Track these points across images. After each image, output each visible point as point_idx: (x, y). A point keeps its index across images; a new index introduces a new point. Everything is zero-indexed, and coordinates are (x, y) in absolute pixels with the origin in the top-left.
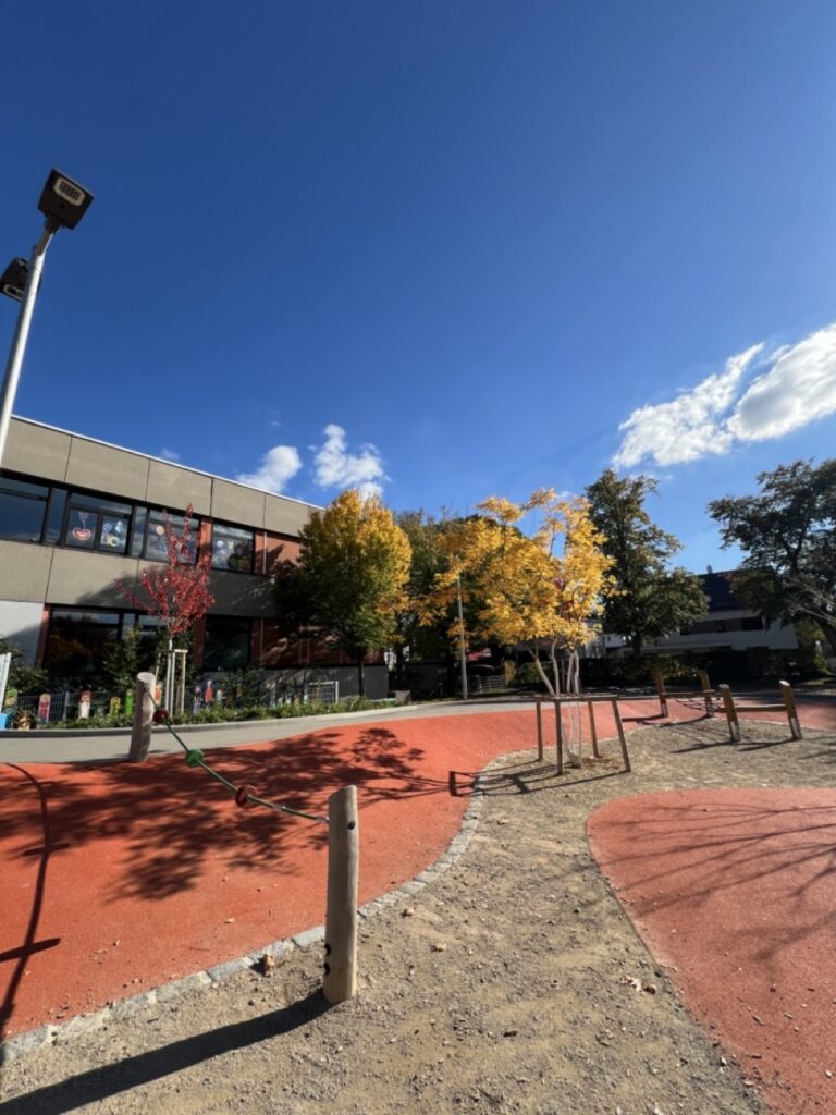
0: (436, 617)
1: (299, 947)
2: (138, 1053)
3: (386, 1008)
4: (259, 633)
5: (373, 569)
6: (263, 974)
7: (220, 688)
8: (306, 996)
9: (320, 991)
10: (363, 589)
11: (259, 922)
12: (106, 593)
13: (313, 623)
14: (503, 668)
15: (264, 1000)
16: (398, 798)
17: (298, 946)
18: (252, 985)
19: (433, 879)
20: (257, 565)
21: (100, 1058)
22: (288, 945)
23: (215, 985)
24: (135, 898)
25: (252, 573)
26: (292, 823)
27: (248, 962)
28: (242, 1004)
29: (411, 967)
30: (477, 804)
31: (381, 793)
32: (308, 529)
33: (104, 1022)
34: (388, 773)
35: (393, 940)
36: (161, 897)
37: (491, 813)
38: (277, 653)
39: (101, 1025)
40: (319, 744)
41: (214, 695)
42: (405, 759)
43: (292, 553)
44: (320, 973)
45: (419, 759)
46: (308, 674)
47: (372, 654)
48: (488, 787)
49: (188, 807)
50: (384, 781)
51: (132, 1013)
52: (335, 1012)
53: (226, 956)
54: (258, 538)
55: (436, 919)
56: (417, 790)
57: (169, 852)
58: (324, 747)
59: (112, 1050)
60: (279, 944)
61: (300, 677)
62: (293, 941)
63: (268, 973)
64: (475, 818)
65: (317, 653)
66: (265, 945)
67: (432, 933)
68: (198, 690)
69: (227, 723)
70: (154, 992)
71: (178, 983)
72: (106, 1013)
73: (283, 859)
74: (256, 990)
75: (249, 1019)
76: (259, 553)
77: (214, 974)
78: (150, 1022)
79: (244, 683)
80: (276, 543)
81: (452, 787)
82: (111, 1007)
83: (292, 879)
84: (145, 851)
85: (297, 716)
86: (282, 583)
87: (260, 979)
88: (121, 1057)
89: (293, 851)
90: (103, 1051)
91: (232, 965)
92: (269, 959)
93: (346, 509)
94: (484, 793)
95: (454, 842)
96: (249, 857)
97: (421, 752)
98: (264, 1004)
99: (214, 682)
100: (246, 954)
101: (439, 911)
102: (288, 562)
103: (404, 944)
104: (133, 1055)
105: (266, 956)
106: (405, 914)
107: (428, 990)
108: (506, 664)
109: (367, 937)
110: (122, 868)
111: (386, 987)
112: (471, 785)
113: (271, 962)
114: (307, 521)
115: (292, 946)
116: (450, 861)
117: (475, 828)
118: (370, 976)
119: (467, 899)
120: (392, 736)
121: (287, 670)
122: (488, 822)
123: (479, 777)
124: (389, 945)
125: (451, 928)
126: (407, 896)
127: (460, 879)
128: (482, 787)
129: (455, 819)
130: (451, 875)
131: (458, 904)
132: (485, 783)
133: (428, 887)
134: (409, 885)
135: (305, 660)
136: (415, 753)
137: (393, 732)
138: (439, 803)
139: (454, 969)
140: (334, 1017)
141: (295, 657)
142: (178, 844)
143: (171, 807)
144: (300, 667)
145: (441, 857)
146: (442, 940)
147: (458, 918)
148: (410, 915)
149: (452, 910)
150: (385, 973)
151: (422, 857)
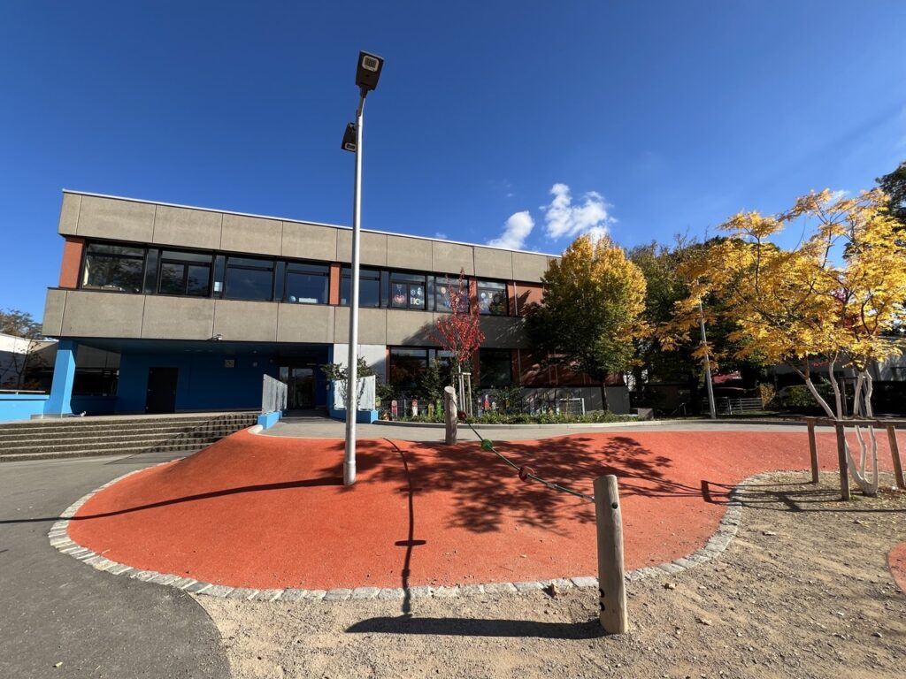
0: (678, 341)
1: (577, 586)
3: (656, 651)
4: (517, 360)
5: (609, 303)
6: (553, 598)
7: (494, 401)
8: (586, 621)
9: (598, 621)
10: (601, 321)
11: (544, 562)
12: (417, 336)
13: (559, 352)
14: (759, 390)
15: (555, 613)
16: (650, 496)
17: (575, 586)
18: (546, 602)
19: (692, 566)
20: (511, 309)
21: (458, 613)
22: (567, 582)
23: (520, 594)
25: (508, 316)
26: (560, 500)
27: (540, 586)
28: (540, 611)
29: (678, 628)
30: (736, 512)
31: (633, 489)
32: (548, 275)
34: (638, 474)
35: (657, 603)
36: (478, 532)
37: (752, 523)
38: (531, 376)
39: (456, 595)
40: (575, 445)
41: (491, 405)
42: (653, 465)
43: (536, 296)
44: (597, 610)
45: (668, 466)
46: (558, 392)
47: (611, 377)
48: (748, 499)
49: (486, 478)
50: (635, 480)
51: (472, 594)
52: (612, 638)
53: (525, 578)
54: (510, 287)
55: (699, 598)
56: (668, 492)
57: (479, 505)
58: (579, 448)
59: (464, 611)
60: (561, 580)
61: (552, 394)
62: (572, 582)
63: (555, 597)
64: (735, 524)
65: (563, 375)
66: (552, 578)
67: (695, 608)
68: (480, 401)
69: (503, 425)
70: (482, 586)
71: (496, 585)
72: (456, 589)
73: (557, 525)
74: (549, 605)
75: (546, 622)
76: (511, 299)
77: (518, 586)
78: (483, 602)
79: (510, 397)
80: (524, 289)
81: (705, 492)
82: (459, 587)
83: (565, 539)
84: (464, 501)
85: (553, 423)
86: (531, 321)
87: (550, 599)
88: (470, 617)
89: (563, 520)
90: (459, 610)
91: (529, 585)
92: (555, 588)
93: (580, 253)
94: (743, 503)
95: (713, 540)
96: (531, 519)
97: (669, 460)
98: (555, 616)
99: (490, 396)
100: (538, 580)
101: (703, 594)
102: (534, 304)
103: (668, 609)
105: (552, 585)
106: (667, 587)
107: (696, 651)
108: (762, 387)
110: (453, 509)
111: (655, 636)
112: (728, 496)
113: (556, 590)
114: (546, 268)
115: (571, 585)
116: (710, 555)
117: (735, 533)
118: (639, 623)
119: (731, 591)
120: (637, 444)
121: (541, 389)
122: (750, 530)
123: (736, 490)
124: (654, 606)
125: (716, 610)
126: (667, 573)
127: (723, 573)
128: (740, 498)
129: (712, 522)
130: (711, 567)
131: (721, 592)
132: (744, 496)
133: (688, 572)
134: (669, 566)
135: (554, 381)
136: (663, 461)
137: (639, 441)
138: (693, 506)
139: (722, 643)
140: (611, 642)
141: (546, 379)
142: (483, 501)
143: (475, 477)
144: (551, 387)
145: (699, 550)
146: (707, 616)
147: (722, 603)
148: (672, 589)
149: (716, 596)
150: (653, 626)
151: (679, 546)
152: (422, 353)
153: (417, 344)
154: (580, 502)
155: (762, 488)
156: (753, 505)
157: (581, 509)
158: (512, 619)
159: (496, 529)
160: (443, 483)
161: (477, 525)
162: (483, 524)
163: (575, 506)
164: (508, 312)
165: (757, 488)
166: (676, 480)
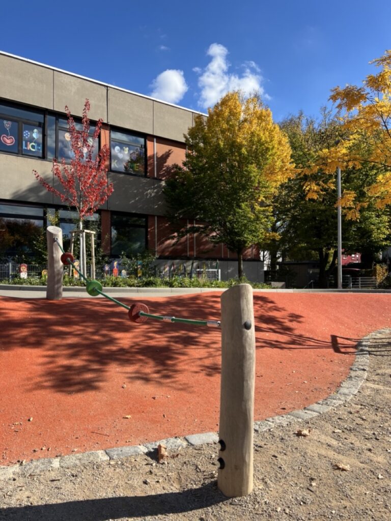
1: (192, 445)
2: (40, 504)
3: (287, 511)
4: (154, 228)
5: (253, 168)
6: (158, 462)
7: (125, 269)
8: (200, 486)
9: (215, 484)
10: (244, 188)
11: (153, 421)
12: (32, 190)
13: (198, 222)
14: (375, 270)
15: (158, 482)
16: (282, 348)
17: (190, 444)
18: (148, 468)
19: (326, 410)
20: (149, 168)
21: (6, 500)
22: (180, 442)
23: (112, 463)
24: (48, 391)
25: (146, 176)
26: (183, 354)
27: (143, 449)
28: (137, 481)
29: (312, 479)
30: (364, 360)
31: (265, 342)
32: (193, 133)
33: (14, 474)
34: (271, 329)
35: (288, 453)
36: (70, 393)
37: (380, 368)
38: (169, 246)
39: (12, 476)
41: (120, 273)
42: (286, 321)
43: (178, 157)
44: (215, 470)
45: (299, 322)
46: (195, 265)
47: (249, 252)
48: (373, 349)
49: (93, 333)
50: (267, 334)
51: (38, 471)
52: (231, 504)
53: (123, 442)
54: (149, 143)
55: (334, 443)
56: (300, 344)
57: (77, 362)
58: (210, 304)
59: (18, 497)
60: (172, 440)
61: (189, 265)
62: (187, 440)
63: (161, 461)
64: (364, 370)
65: (202, 247)
66: (160, 439)
67: (331, 454)
68: (107, 268)
69: (128, 288)
70: (58, 460)
71: (79, 455)
72: (16, 468)
73: (177, 379)
74: (151, 472)
75: (143, 495)
76: (150, 157)
77: (112, 453)
78: (53, 481)
79: (143, 266)
80: (165, 148)
81: (335, 344)
82: (21, 464)
83: (184, 394)
84: (57, 359)
85: (187, 287)
86: (172, 185)
87: (154, 464)
88: (25, 503)
89: (186, 374)
90: (10, 496)
91: (128, 450)
92: (163, 450)
93: (228, 110)
94: (370, 353)
95: (344, 384)
96: (146, 374)
97: (300, 317)
98: (158, 485)
100: (142, 443)
101: (338, 438)
102: (176, 166)
103: (301, 458)
104: (35, 504)
105: (160, 446)
106: (299, 434)
107: (334, 503)
108: (378, 267)
109: (260, 447)
110: (40, 369)
111: (285, 492)
112: (355, 347)
113: (163, 452)
114: (191, 124)
115: (185, 444)
116: (343, 398)
117: (365, 377)
118: (267, 480)
119: (367, 432)
120: (272, 302)
121: (177, 261)
122: (378, 374)
123: (362, 342)
124: (285, 457)
125: (352, 453)
126: (300, 420)
127: (356, 415)
128: (367, 349)
129: (342, 369)
130: (345, 410)
131: (357, 434)
132: (370, 346)
133: (321, 416)
134: (301, 412)
135: (192, 253)
136: (295, 317)
137: (273, 300)
138: (324, 356)
139: (362, 489)
140: (229, 509)
141: (184, 250)
142: (84, 358)
143: (79, 333)
144: (188, 259)
145: (332, 395)
146: (344, 461)
147: (360, 445)
148: (305, 436)
149: (352, 438)
150: (283, 480)
151: (311, 393)
152: (38, 212)
153: (31, 200)
154: (206, 355)
155: (384, 340)
156: (378, 353)
157: (207, 362)
158: (92, 497)
159: (96, 388)
160: (32, 340)
161: (70, 385)
162: (79, 383)
163: (200, 359)
164: (146, 172)
165: (380, 341)
166: (307, 335)
